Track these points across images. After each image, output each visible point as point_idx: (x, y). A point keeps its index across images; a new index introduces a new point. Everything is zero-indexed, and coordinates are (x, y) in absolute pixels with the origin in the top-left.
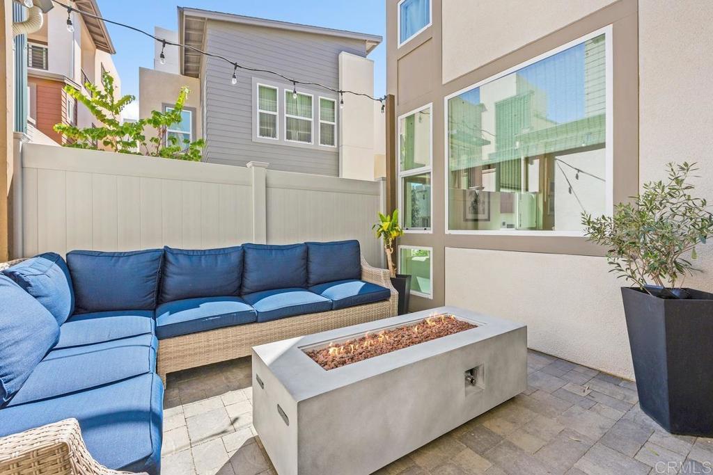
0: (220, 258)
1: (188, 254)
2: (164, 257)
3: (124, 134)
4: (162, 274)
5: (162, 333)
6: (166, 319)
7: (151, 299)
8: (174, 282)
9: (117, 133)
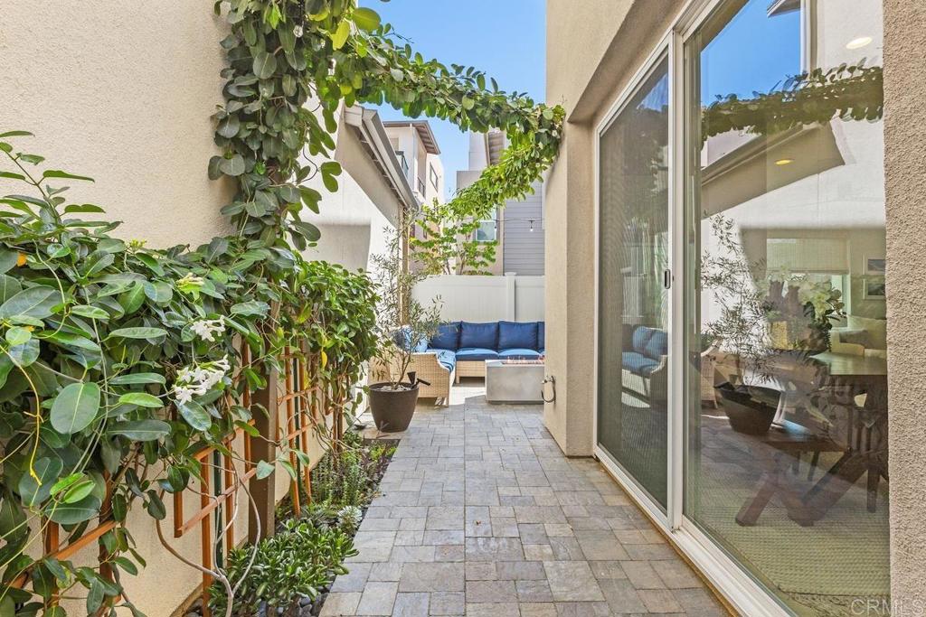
0: (486, 329)
1: (471, 325)
2: (461, 326)
3: (443, 242)
4: (459, 335)
5: (458, 358)
6: (461, 353)
7: (454, 345)
8: (465, 338)
9: (440, 242)
